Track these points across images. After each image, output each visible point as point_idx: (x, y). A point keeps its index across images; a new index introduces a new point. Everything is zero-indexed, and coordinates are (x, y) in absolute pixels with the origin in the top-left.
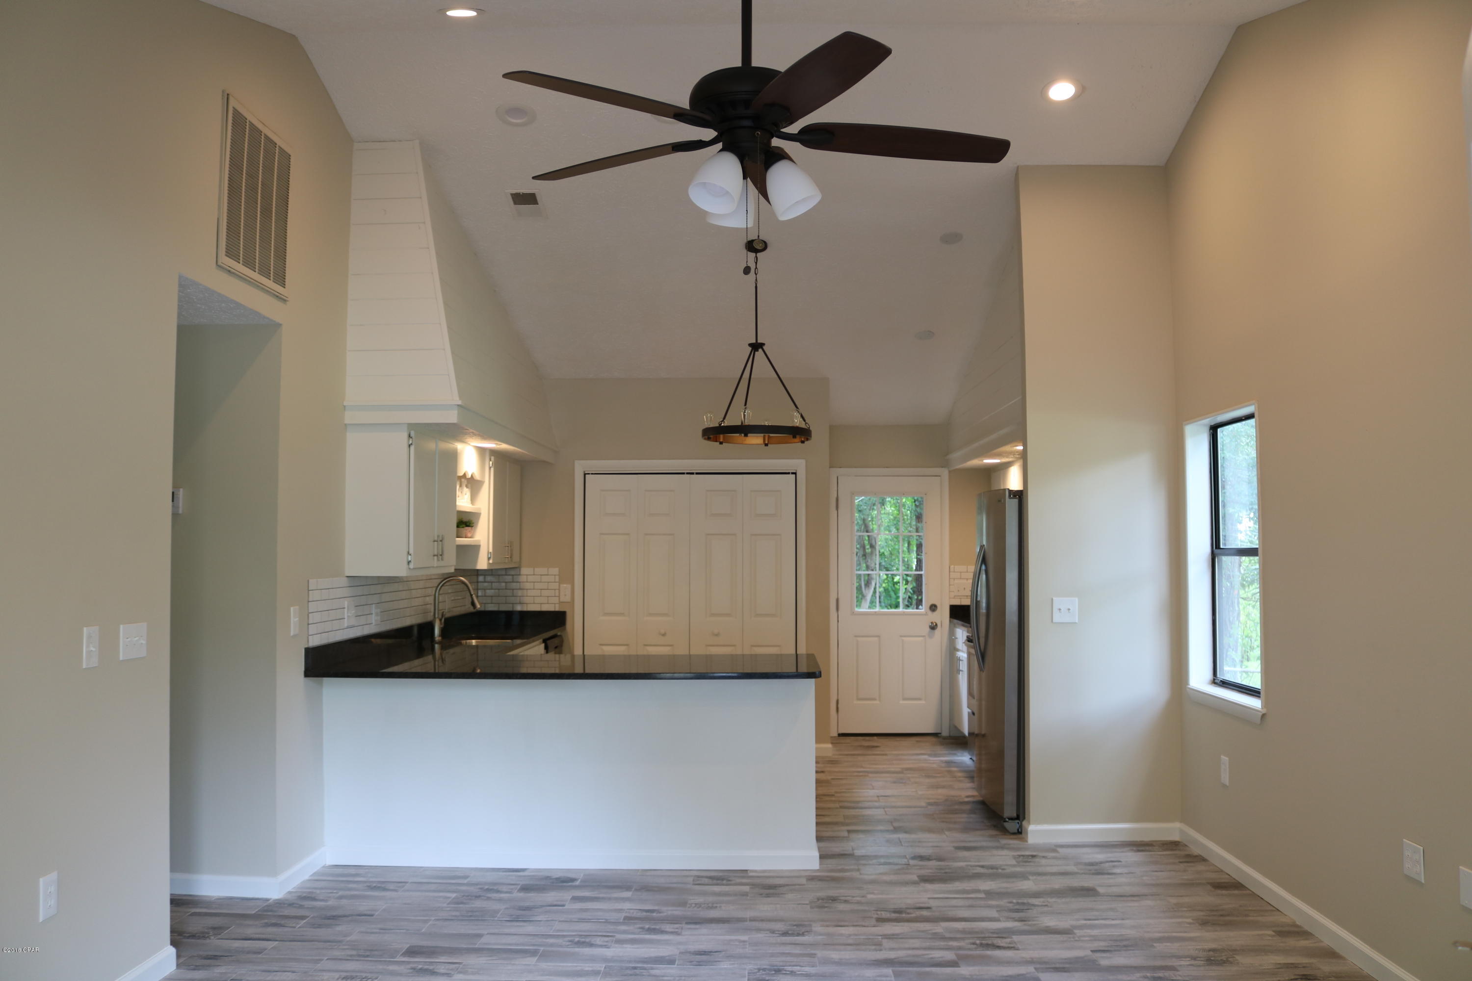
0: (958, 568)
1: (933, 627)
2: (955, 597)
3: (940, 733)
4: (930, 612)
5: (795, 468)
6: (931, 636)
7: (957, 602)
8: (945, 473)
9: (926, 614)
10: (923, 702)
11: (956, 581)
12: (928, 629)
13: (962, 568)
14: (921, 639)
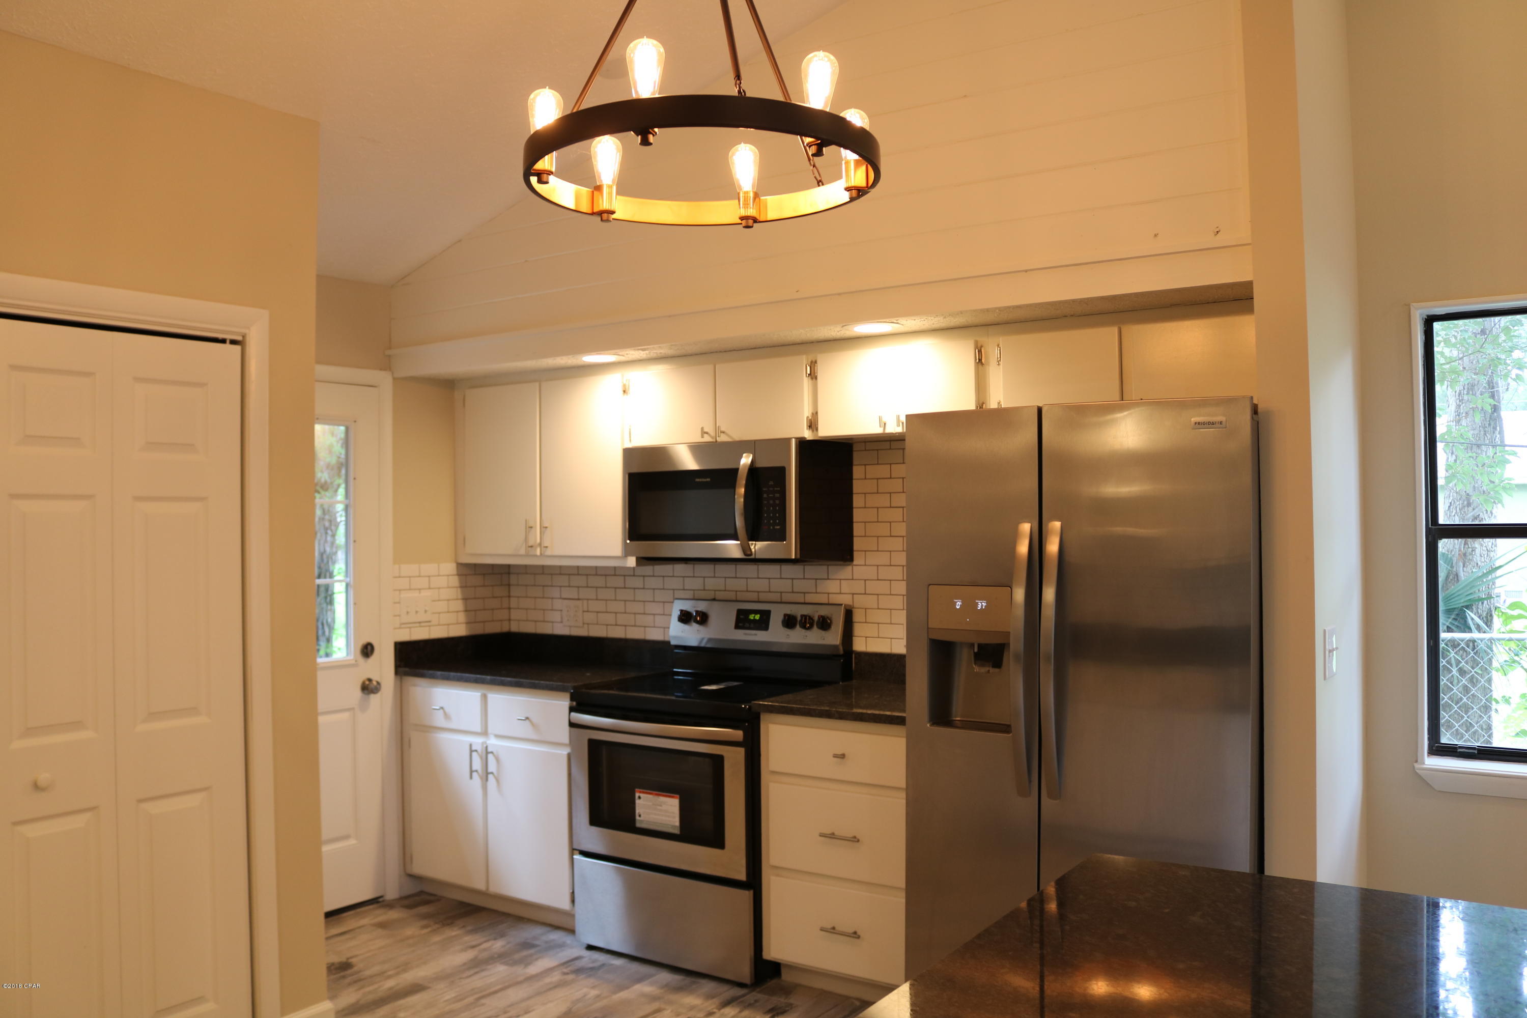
0: (409, 569)
1: (369, 688)
2: (402, 625)
3: (381, 897)
4: (361, 659)
5: (243, 331)
6: (363, 707)
7: (405, 636)
8: (385, 380)
9: (355, 665)
10: (352, 842)
11: (404, 595)
12: (358, 692)
13: (429, 568)
14: (345, 716)
